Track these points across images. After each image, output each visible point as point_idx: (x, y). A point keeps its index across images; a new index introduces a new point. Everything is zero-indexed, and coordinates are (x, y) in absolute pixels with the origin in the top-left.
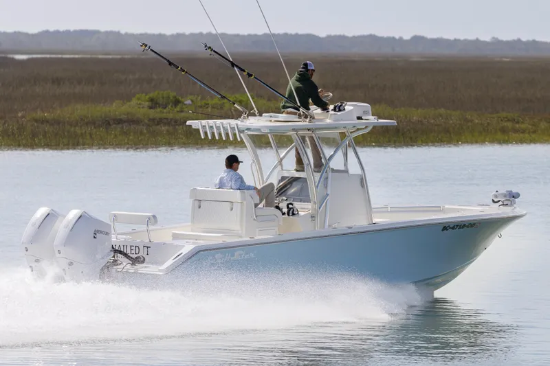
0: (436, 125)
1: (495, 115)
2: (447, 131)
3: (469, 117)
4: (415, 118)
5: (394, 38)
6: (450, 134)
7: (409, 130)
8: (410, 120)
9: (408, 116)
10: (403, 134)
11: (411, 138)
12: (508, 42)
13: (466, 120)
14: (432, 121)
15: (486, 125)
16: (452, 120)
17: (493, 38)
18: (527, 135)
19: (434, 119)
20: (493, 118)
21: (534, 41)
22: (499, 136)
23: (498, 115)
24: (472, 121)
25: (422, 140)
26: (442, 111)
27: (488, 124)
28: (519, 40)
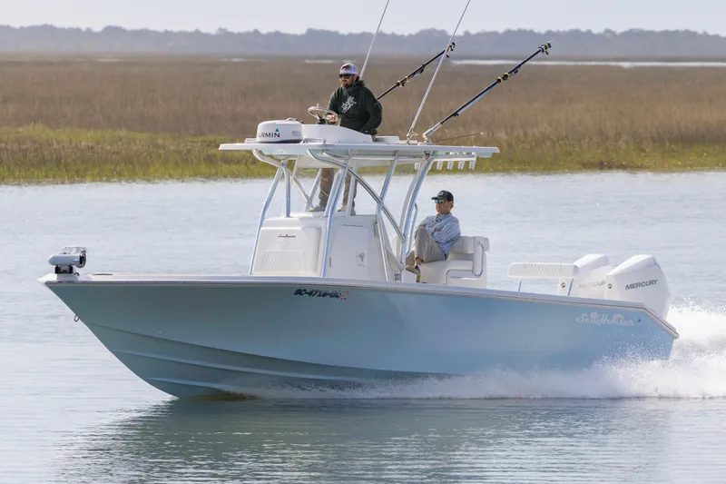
0: (114, 153)
1: (200, 139)
2: (129, 161)
3: (160, 141)
4: (83, 143)
5: (78, 30)
6: (134, 165)
7: (74, 160)
8: (76, 147)
9: (74, 140)
10: (65, 167)
11: (77, 172)
12: (240, 35)
13: (156, 146)
14: (108, 147)
15: (185, 152)
16: (136, 145)
17: (220, 29)
18: (242, 166)
19: (112, 145)
20: (197, 142)
21: (277, 34)
22: (203, 168)
23: (204, 138)
24: (164, 147)
25: (93, 175)
26: (123, 133)
27: (189, 151)
28: (256, 32)
